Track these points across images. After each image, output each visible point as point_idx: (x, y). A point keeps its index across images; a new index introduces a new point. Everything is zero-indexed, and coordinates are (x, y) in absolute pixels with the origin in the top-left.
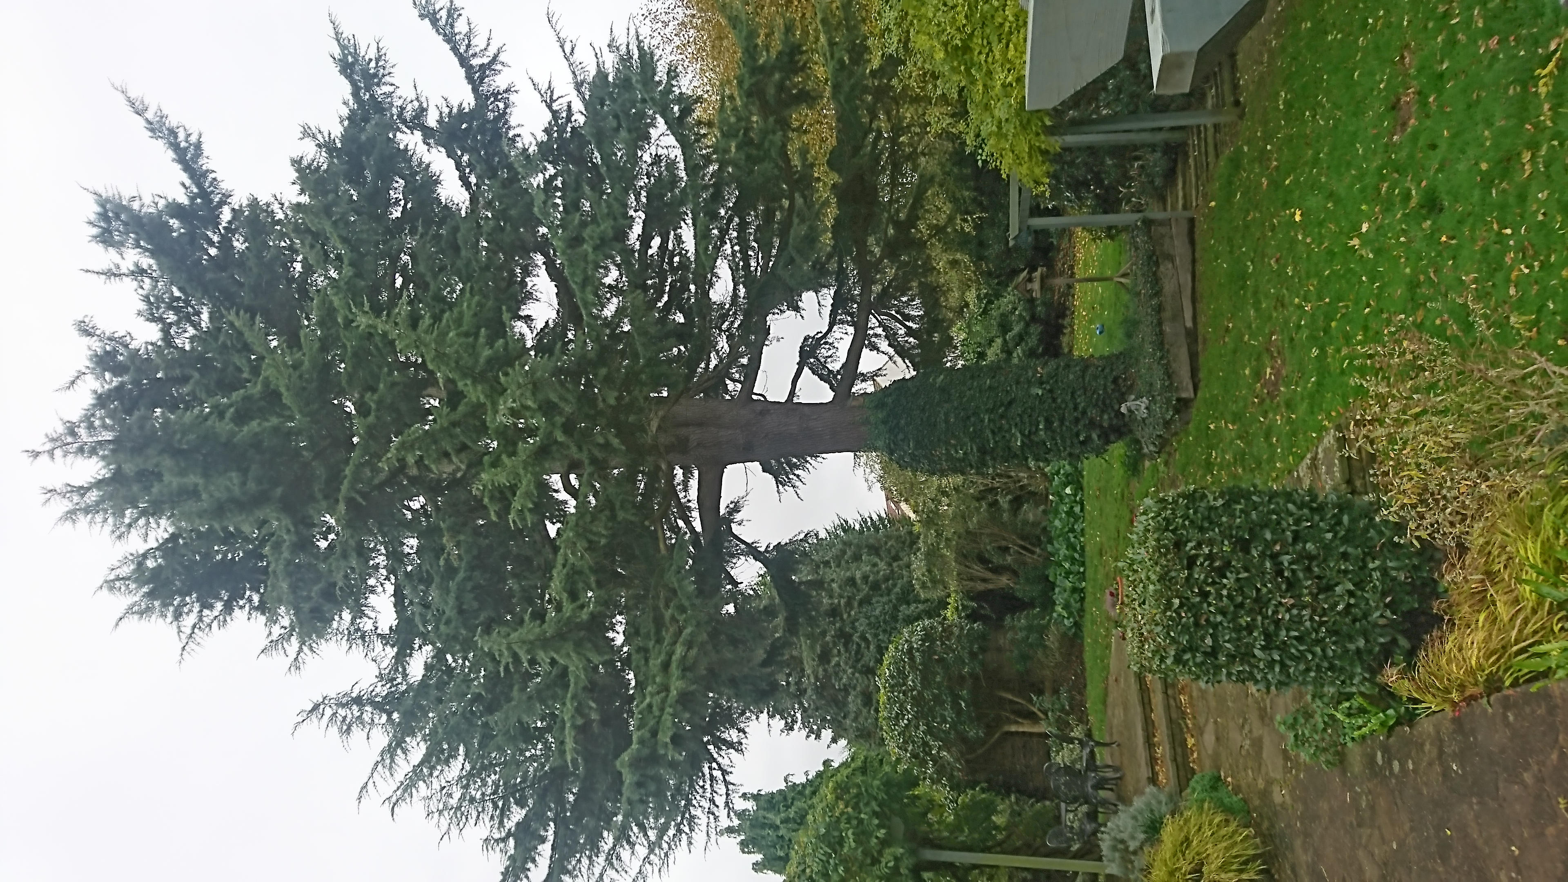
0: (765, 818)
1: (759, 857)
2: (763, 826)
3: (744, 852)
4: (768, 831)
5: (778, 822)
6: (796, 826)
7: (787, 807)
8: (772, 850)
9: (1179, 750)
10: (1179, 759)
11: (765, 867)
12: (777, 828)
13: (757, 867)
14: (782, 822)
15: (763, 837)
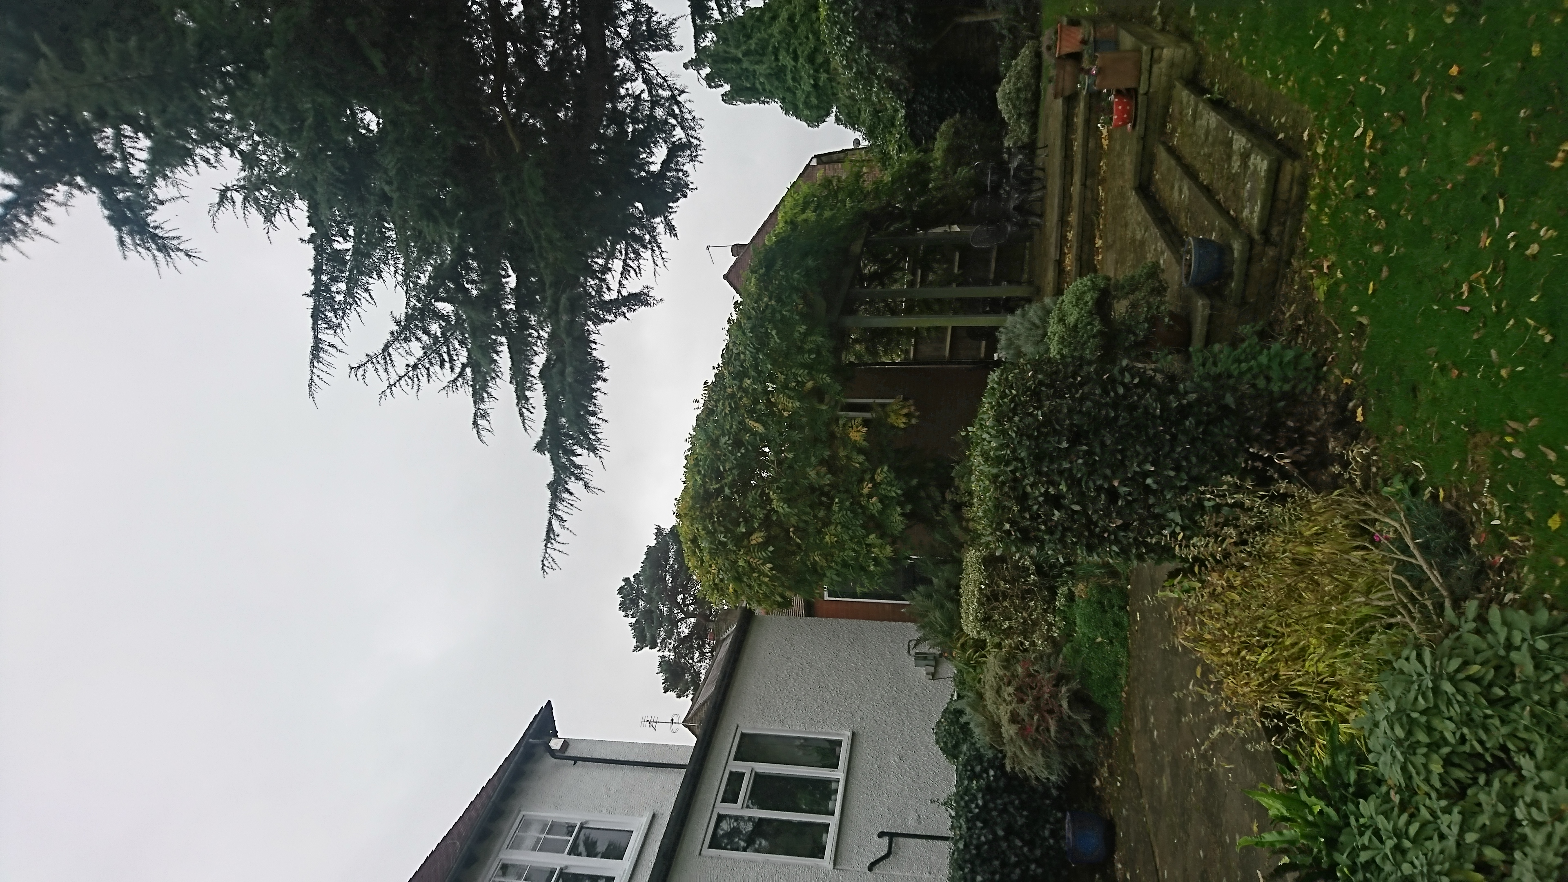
0: (725, 52)
1: (727, 88)
2: (726, 60)
3: (711, 87)
4: (730, 66)
5: (740, 55)
6: (758, 58)
7: (749, 37)
8: (738, 81)
9: (1086, 248)
10: (1085, 257)
11: (733, 98)
12: (738, 61)
13: (728, 98)
14: (744, 55)
15: (727, 70)
